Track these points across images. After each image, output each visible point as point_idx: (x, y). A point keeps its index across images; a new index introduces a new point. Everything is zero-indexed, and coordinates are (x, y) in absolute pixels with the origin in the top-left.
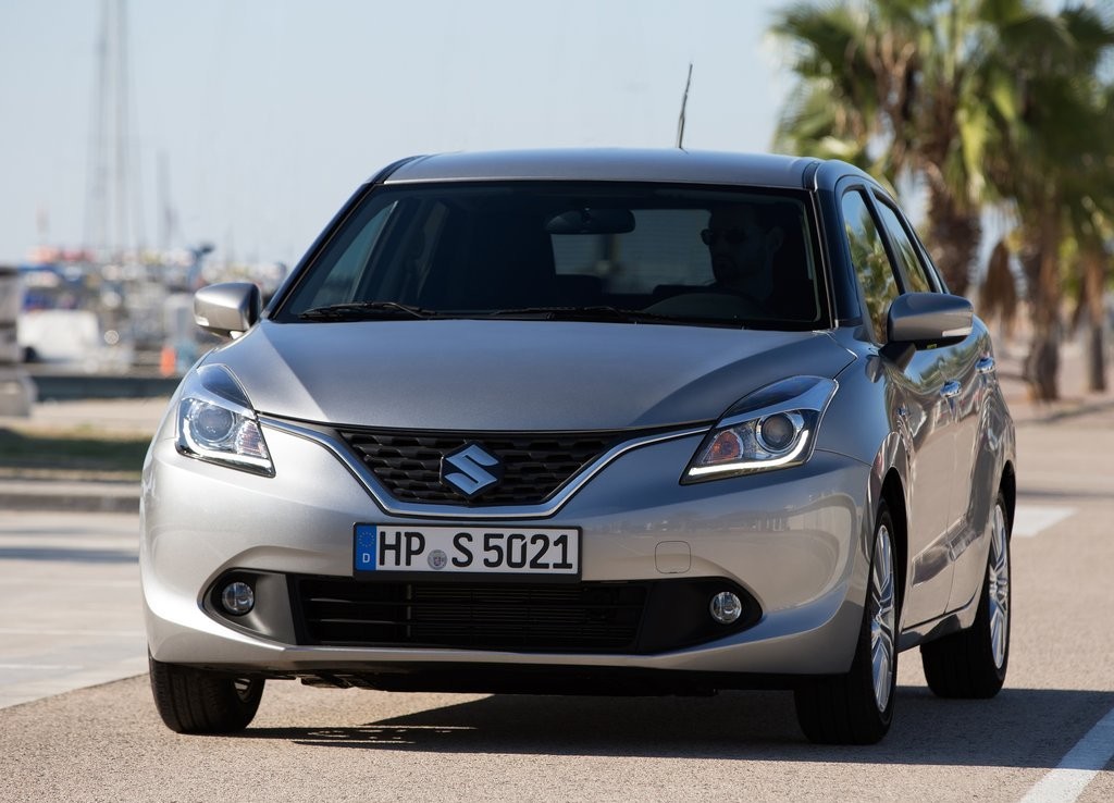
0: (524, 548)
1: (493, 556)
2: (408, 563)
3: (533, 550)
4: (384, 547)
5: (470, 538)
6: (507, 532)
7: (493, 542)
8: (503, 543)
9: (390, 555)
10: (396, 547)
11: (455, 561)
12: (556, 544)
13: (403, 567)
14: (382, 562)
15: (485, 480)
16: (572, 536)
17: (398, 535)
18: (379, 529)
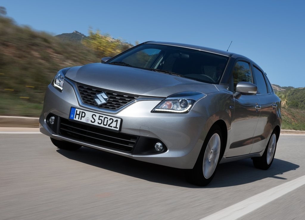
0: (107, 121)
1: (100, 122)
2: (81, 119)
3: (109, 122)
4: (77, 114)
5: (96, 116)
6: (104, 116)
7: (101, 118)
8: (103, 119)
9: (77, 116)
10: (79, 115)
11: (91, 121)
12: (115, 121)
13: (79, 120)
14: (75, 118)
16: (119, 120)
17: (80, 112)
18: (76, 109)
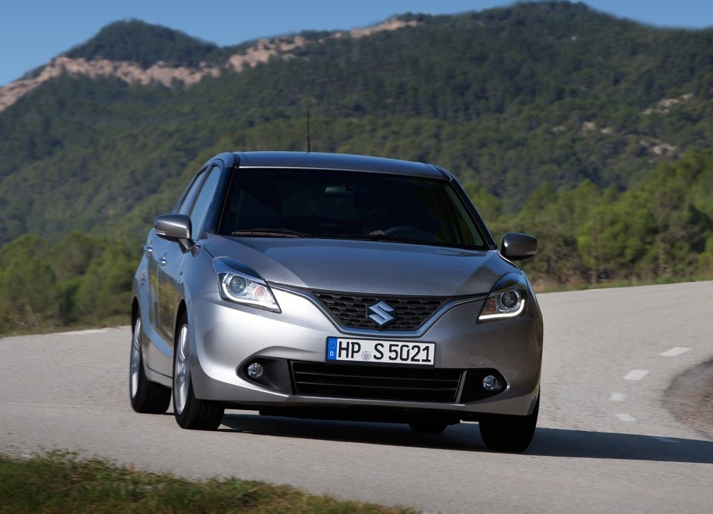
0: (408, 351)
1: (393, 355)
2: (352, 357)
3: (412, 353)
4: (341, 349)
5: (382, 346)
6: (400, 344)
7: (393, 348)
8: (398, 349)
9: (344, 352)
10: (347, 349)
11: (375, 357)
12: (424, 350)
13: (350, 359)
14: (340, 356)
15: (388, 318)
16: (432, 347)
17: (348, 343)
18: (339, 340)
